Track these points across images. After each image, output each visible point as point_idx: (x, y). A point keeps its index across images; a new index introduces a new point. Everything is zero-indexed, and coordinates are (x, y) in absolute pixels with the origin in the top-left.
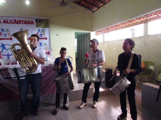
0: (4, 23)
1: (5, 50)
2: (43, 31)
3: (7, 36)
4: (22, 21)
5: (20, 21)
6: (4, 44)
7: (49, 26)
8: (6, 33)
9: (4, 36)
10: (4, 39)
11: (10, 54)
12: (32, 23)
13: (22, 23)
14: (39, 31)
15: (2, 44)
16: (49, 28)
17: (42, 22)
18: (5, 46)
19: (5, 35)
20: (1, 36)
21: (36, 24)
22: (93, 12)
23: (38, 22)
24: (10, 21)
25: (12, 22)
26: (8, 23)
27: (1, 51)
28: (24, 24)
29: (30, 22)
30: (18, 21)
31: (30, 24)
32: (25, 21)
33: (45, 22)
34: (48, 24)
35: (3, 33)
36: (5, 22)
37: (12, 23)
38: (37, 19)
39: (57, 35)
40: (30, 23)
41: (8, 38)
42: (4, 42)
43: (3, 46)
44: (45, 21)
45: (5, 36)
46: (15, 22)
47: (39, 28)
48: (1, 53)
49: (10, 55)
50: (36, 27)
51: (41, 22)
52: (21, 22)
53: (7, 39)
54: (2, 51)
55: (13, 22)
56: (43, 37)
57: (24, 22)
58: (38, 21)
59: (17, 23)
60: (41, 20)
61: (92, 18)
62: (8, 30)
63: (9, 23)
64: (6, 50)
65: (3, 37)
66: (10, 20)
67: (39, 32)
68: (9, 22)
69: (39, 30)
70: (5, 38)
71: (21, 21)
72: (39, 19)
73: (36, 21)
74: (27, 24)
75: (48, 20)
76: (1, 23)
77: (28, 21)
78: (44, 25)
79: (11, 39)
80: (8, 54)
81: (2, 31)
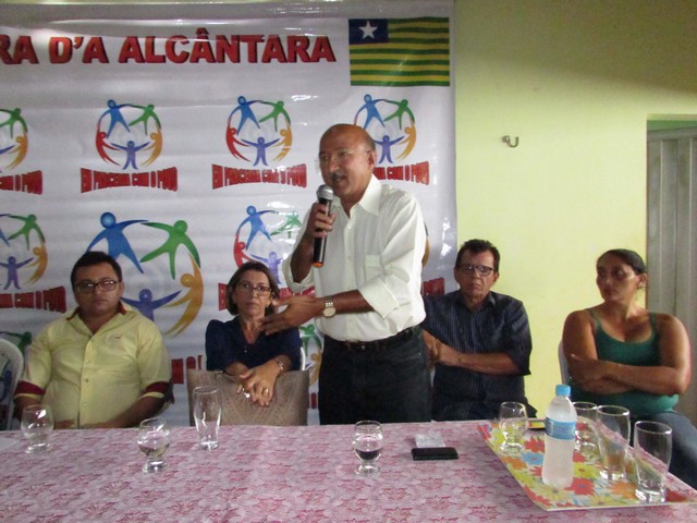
0: (123, 59)
2: (399, 114)
4: (253, 41)
5: (238, 38)
6: (119, 220)
7: (447, 73)
8: (137, 134)
10: (122, 180)
11: (157, 297)
12: (324, 50)
13: (253, 58)
14: (373, 113)
15: (108, 221)
16: (447, 84)
17: (399, 40)
18: (126, 231)
19: (131, 149)
20: (104, 156)
21: (352, 62)
23: (369, 40)
24: (170, 47)
25: (179, 49)
26: (152, 58)
28: (267, 59)
29: (306, 42)
30: (221, 38)
31: (307, 59)
32: (274, 42)
33: (414, 41)
34: (442, 57)
35: (119, 135)
36: (130, 52)
37: (184, 58)
38: (362, 22)
39: (506, 140)
40: (310, 51)
41: (149, 169)
42: (122, 202)
43: (114, 231)
45: (131, 160)
46: (198, 46)
47: (376, 92)
50: (354, 83)
51: (385, 40)
52: (244, 47)
53: (142, 180)
55: (189, 49)
56: (396, 164)
57: (261, 47)
58: (368, 31)
59: (211, 60)
60: (391, 26)
62: (149, 111)
63: (162, 59)
64: (135, 260)
65: (117, 164)
66: (165, 40)
67: (367, 122)
68: (160, 50)
69: (370, 105)
70: (130, 171)
71: (245, 39)
72: (374, 22)
73: (355, 37)
74: (283, 60)
75: (446, 20)
76: (105, 59)
77: (292, 40)
78: (412, 63)
79: (168, 179)
80: (144, 294)
81: (113, 122)
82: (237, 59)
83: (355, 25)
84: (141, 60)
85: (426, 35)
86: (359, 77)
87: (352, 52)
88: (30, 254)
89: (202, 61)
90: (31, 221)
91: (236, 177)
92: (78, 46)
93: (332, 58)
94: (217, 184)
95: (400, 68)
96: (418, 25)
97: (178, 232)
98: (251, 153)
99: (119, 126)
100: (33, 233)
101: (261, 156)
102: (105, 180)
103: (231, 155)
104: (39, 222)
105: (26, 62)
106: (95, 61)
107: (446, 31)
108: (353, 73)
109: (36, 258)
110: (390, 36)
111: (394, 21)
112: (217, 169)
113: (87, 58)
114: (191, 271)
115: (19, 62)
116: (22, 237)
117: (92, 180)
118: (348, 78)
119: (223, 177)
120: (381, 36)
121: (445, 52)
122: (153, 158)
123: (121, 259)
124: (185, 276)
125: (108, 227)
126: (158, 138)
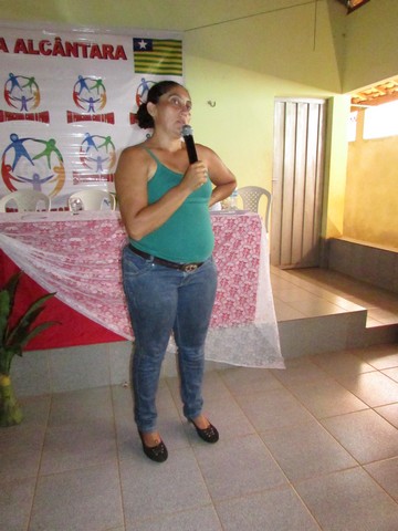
0: (17, 51)
1: (23, 160)
3: (30, 104)
4: (85, 47)
5: (77, 45)
6: (20, 138)
7: (181, 69)
8: (27, 92)
9: (18, 104)
10: (20, 117)
11: (42, 177)
12: (121, 53)
13: (85, 56)
14: (146, 88)
15: (14, 138)
16: (181, 75)
17: (157, 51)
18: (24, 144)
19: (24, 100)
21: (135, 61)
22: (350, 10)
23: (143, 50)
24: (42, 45)
25: (46, 47)
26: (31, 51)
27: (12, 165)
28: (92, 57)
29: (112, 48)
30: (68, 44)
31: (112, 58)
32: (95, 48)
33: (165, 51)
34: (179, 61)
35: (17, 93)
36: (21, 46)
37: (49, 53)
38: (140, 40)
39: (210, 103)
40: (114, 53)
42: (23, 128)
43: (17, 143)
44: (166, 46)
45: (24, 107)
46: (56, 47)
47: (145, 76)
49: (43, 181)
50: (136, 72)
52: (80, 49)
53: (30, 117)
54: (14, 165)
55: (52, 48)
57: (89, 50)
58: (143, 45)
59: (64, 55)
60: (153, 43)
62: (32, 80)
63: (37, 53)
64: (29, 159)
65: (16, 109)
66: (39, 42)
67: (144, 92)
68: (36, 48)
69: (144, 83)
70: (24, 112)
71: (81, 45)
72: (145, 40)
73: (136, 48)
74: (100, 57)
75: (180, 42)
76: (6, 50)
77: (105, 47)
78: (163, 63)
79: (44, 117)
80: (36, 175)
81: (13, 85)
82: (77, 56)
83: (136, 41)
84: (26, 52)
85: (171, 49)
86: (139, 69)
87: (135, 55)
89: (59, 55)
91: (79, 118)
93: (125, 58)
94: (70, 121)
95: (158, 65)
96: (170, 44)
97: (51, 146)
98: (86, 106)
99: (16, 88)
101: (91, 107)
102: (11, 116)
103: (74, 104)
106: (1, 51)
107: (181, 47)
108: (136, 66)
110: (154, 48)
111: (155, 40)
112: (69, 113)
114: (59, 166)
117: (4, 116)
118: (133, 69)
119: (72, 118)
120: (149, 48)
121: (181, 58)
122: (36, 106)
123: (23, 157)
124: (55, 168)
125: (15, 142)
126: (38, 96)
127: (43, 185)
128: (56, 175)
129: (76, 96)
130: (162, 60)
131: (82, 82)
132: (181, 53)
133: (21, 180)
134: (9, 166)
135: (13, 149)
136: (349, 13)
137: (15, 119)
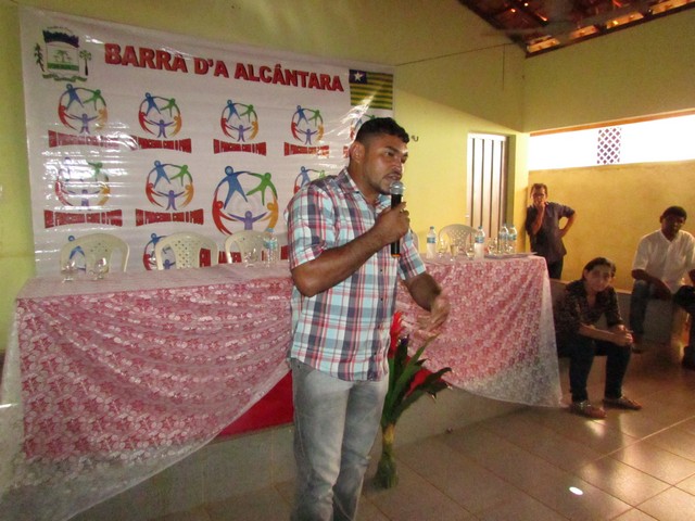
0: (237, 76)
1: (237, 196)
3: (247, 134)
4: (304, 75)
5: (296, 72)
7: (392, 103)
8: (245, 121)
9: (235, 134)
10: (236, 148)
11: (255, 215)
12: (337, 85)
13: (304, 84)
15: (229, 171)
17: (372, 84)
18: (239, 177)
19: (241, 130)
20: (226, 132)
21: (351, 93)
22: (529, 55)
23: (358, 82)
24: (263, 70)
25: (267, 74)
26: (252, 78)
27: (224, 202)
28: (311, 86)
29: (329, 78)
30: (287, 71)
31: (330, 89)
32: (314, 77)
33: (378, 85)
34: (389, 94)
35: (234, 121)
36: (243, 72)
37: (269, 80)
38: (355, 72)
39: (413, 137)
40: (331, 84)
41: (251, 142)
43: (232, 177)
44: (378, 79)
45: (241, 137)
46: (276, 74)
48: (222, 210)
49: (255, 219)
50: (351, 104)
52: (299, 78)
53: (247, 148)
54: (228, 200)
55: (272, 74)
57: (308, 79)
58: (358, 76)
59: (283, 83)
60: (368, 76)
61: (523, 77)
62: (251, 108)
63: (258, 80)
64: (243, 194)
65: (233, 138)
66: (258, 68)
68: (257, 73)
70: (241, 142)
71: (300, 73)
72: (361, 72)
73: (352, 80)
74: (318, 87)
75: (392, 76)
76: (227, 75)
77: (323, 76)
78: (376, 96)
79: (261, 149)
80: (249, 213)
81: (231, 114)
82: (296, 85)
83: (352, 72)
84: (247, 79)
85: (383, 83)
86: (355, 100)
87: (351, 87)
88: (183, 189)
89: (279, 83)
90: (184, 169)
91: (296, 150)
92: (212, 65)
93: (342, 90)
94: (287, 153)
96: (383, 77)
97: (266, 179)
98: (303, 137)
99: (234, 116)
100: (186, 176)
101: (309, 139)
102: (228, 147)
103: (292, 135)
104: (188, 170)
105: (179, 70)
106: (221, 75)
107: (391, 81)
108: (352, 98)
109: (186, 192)
110: (369, 81)
111: (370, 73)
112: (286, 145)
113: (217, 74)
114: (273, 202)
115: (176, 70)
116: (179, 178)
117: (220, 147)
118: (349, 101)
119: (290, 149)
120: (364, 80)
121: (391, 92)
122: (253, 136)
123: (236, 193)
124: (269, 204)
125: (229, 175)
126: (256, 125)
127: (255, 224)
128: (269, 212)
129: (294, 126)
130: (375, 93)
131: (300, 111)
132: (391, 87)
133: (232, 218)
134: (221, 202)
135: (226, 183)
136: (527, 57)
137: (231, 150)
